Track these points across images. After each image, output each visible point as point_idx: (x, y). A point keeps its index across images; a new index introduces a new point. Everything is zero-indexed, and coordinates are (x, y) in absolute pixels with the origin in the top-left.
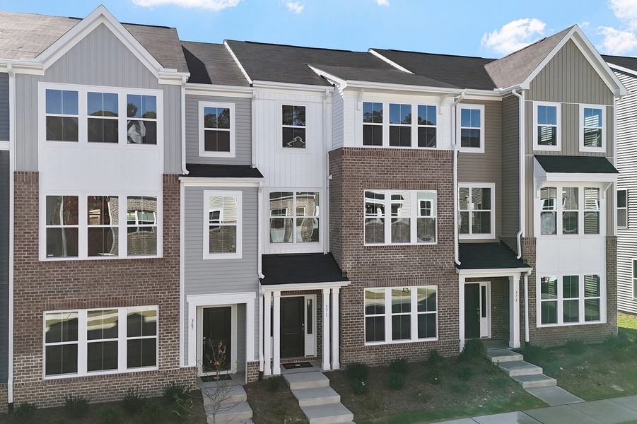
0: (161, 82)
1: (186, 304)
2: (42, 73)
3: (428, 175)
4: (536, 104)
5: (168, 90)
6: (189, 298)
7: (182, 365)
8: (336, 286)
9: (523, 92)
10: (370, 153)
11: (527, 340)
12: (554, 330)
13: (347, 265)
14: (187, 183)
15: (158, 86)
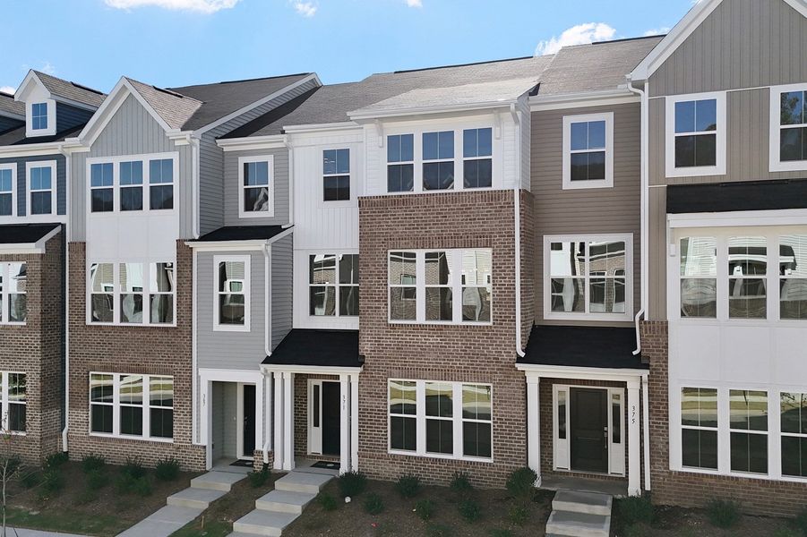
0: (177, 143)
1: (198, 377)
2: (88, 149)
3: (477, 227)
4: (671, 102)
5: (185, 151)
6: (201, 371)
7: (194, 442)
8: (355, 372)
9: (647, 85)
10: (395, 202)
11: (648, 488)
12: (705, 480)
13: (365, 347)
14: (200, 248)
15: (175, 148)
